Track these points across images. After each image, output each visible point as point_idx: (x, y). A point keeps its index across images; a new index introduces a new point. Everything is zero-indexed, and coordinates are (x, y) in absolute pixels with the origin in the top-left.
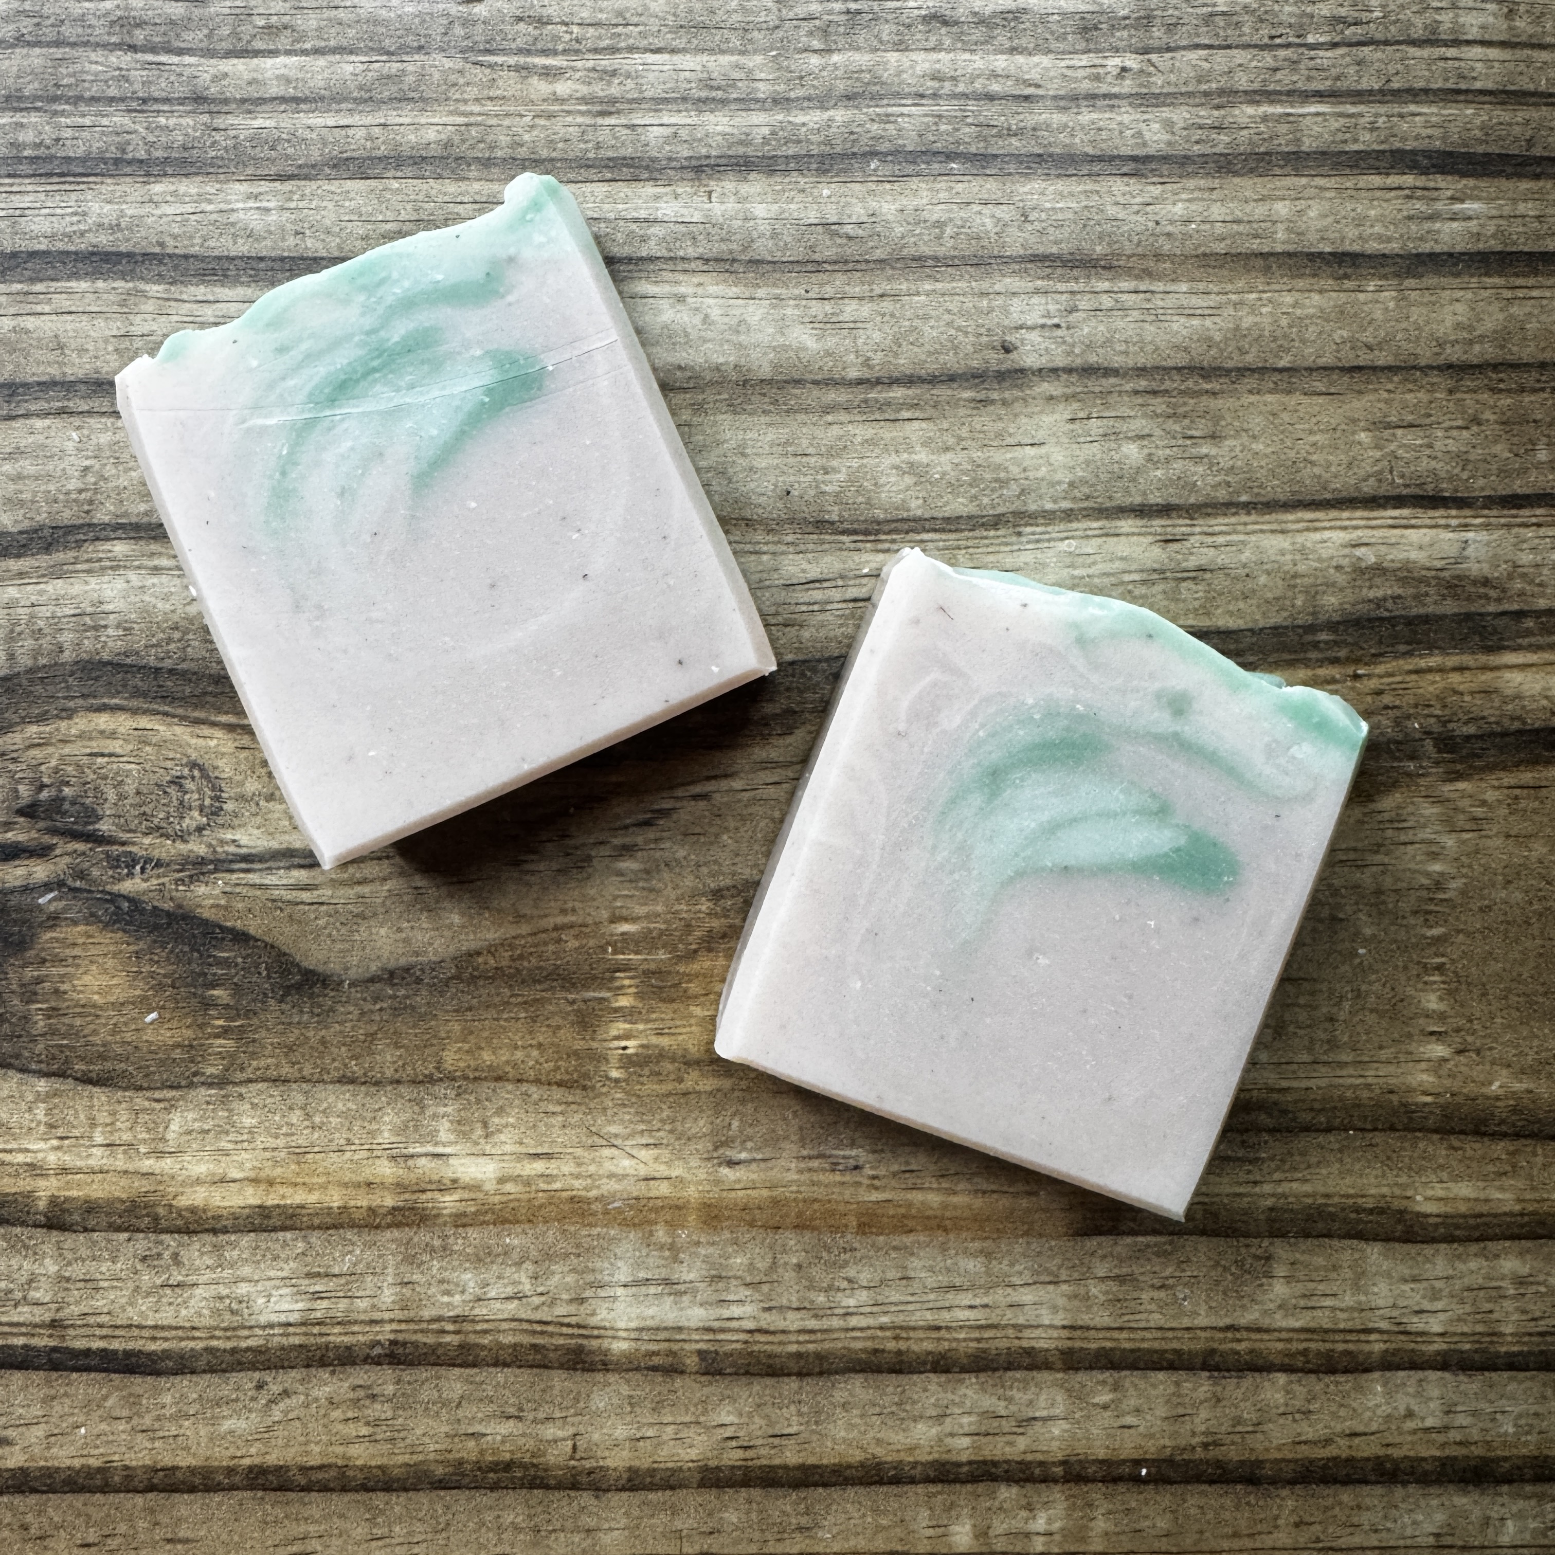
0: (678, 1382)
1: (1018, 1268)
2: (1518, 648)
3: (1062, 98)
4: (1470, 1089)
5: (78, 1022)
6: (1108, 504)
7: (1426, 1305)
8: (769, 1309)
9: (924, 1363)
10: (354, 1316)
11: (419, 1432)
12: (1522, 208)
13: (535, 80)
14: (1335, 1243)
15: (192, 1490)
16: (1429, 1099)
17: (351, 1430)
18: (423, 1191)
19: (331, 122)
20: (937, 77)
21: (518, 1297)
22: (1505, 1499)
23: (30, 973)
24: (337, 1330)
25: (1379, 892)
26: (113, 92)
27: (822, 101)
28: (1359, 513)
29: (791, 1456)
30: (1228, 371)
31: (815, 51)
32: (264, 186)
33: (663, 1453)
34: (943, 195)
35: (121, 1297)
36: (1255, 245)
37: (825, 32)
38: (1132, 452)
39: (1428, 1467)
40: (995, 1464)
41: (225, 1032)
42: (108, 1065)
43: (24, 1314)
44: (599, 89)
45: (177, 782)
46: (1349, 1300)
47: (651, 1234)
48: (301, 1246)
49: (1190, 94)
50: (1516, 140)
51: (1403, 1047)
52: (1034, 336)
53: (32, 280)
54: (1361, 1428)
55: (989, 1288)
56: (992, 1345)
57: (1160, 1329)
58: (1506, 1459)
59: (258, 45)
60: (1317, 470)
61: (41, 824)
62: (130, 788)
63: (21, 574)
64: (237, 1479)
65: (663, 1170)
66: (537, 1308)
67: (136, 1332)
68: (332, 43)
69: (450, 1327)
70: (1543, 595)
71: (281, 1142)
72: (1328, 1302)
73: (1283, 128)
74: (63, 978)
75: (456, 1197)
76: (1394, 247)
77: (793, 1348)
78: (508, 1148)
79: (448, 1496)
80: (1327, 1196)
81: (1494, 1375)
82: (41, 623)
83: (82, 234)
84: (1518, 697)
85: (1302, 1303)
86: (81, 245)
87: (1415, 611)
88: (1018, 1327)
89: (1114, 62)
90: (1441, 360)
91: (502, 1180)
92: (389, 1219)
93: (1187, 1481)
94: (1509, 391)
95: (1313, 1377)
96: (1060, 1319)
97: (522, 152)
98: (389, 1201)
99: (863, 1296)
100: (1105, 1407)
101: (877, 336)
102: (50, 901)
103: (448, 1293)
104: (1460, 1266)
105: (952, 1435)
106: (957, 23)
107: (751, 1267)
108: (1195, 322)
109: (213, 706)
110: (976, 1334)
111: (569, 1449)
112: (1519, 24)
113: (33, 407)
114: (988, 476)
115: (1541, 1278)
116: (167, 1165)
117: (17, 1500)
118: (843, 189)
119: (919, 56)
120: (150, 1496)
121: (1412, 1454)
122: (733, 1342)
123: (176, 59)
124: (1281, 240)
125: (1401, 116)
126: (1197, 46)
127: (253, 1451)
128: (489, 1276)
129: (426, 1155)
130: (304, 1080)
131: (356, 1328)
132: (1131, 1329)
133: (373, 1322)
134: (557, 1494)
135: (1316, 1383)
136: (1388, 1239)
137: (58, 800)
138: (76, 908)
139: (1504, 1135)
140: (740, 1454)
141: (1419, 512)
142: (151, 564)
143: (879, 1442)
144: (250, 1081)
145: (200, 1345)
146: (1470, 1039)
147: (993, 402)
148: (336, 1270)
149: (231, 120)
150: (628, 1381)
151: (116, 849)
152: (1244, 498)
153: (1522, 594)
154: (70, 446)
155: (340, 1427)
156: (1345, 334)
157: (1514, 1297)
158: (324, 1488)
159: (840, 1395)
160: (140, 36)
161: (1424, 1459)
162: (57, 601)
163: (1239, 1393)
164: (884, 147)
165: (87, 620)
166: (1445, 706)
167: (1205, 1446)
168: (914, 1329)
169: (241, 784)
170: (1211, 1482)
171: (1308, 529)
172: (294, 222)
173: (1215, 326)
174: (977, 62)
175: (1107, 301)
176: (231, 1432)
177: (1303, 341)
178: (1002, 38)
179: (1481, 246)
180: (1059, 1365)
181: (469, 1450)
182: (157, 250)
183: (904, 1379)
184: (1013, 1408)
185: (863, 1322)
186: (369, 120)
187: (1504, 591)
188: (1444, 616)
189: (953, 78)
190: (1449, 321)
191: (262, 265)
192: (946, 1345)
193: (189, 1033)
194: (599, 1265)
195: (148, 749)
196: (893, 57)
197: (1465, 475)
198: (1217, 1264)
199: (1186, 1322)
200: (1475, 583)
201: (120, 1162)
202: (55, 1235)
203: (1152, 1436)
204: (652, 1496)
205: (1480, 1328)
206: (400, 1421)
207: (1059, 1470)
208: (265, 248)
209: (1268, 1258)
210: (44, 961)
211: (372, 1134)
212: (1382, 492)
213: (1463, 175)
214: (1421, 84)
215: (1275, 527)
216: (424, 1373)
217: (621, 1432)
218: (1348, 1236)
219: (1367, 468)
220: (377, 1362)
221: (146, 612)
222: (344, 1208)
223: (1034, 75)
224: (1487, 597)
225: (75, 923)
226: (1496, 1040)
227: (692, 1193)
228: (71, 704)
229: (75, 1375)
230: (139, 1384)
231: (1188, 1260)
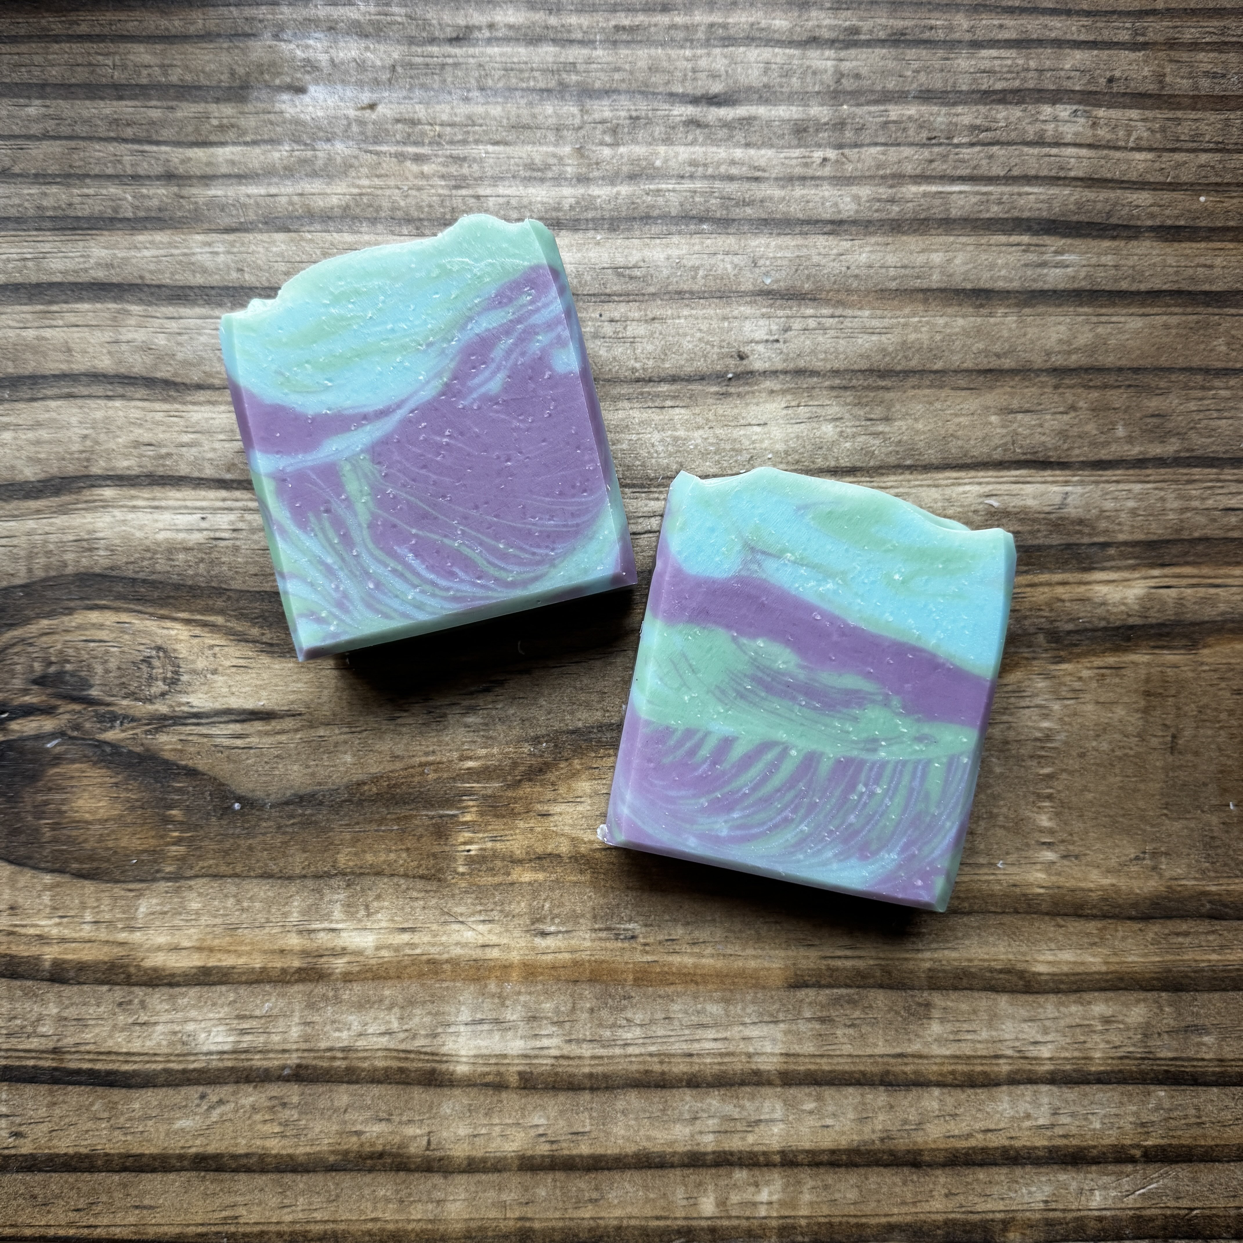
0: (504, 1095)
1: (749, 1011)
2: (1103, 569)
3: (781, 179)
4: (1071, 884)
5: (74, 833)
6: (812, 466)
7: (1039, 1038)
8: (570, 1041)
9: (681, 1080)
10: (269, 1047)
11: (317, 1130)
12: (1104, 259)
13: (408, 163)
14: (976, 994)
15: (154, 1170)
16: (1042, 891)
17: (268, 1128)
18: (321, 956)
19: (263, 191)
20: (693, 163)
21: (388, 1033)
22: (1094, 1176)
23: (40, 798)
24: (257, 1057)
25: (1006, 742)
26: (110, 171)
27: (612, 179)
28: (991, 473)
29: (584, 1149)
30: (898, 373)
31: (607, 145)
32: (215, 237)
33: (493, 1146)
34: (697, 248)
35: (104, 1030)
36: (918, 283)
37: (614, 131)
38: (828, 430)
39: (1041, 1154)
40: (732, 1154)
41: (178, 842)
42: (95, 865)
43: (34, 1043)
44: (453, 170)
45: (147, 660)
46: (985, 1034)
47: (486, 986)
48: (232, 996)
49: (872, 177)
50: (1100, 212)
51: (1024, 854)
52: (761, 348)
53: (51, 303)
54: (992, 1127)
55: (728, 1026)
56: (729, 1068)
57: (850, 1056)
58: (1095, 1147)
59: (213, 138)
60: (960, 443)
61: (49, 691)
62: (113, 664)
63: (38, 511)
64: (186, 1163)
65: (494, 939)
66: (403, 1041)
67: (114, 1057)
68: (266, 137)
69: (339, 1055)
70: (1121, 531)
71: (219, 921)
72: (969, 1037)
73: (937, 202)
74: (63, 802)
75: (345, 960)
76: (1016, 285)
77: (587, 1070)
78: (384, 924)
79: (339, 1177)
80: (970, 960)
81: (1087, 1088)
82: (51, 547)
83: (86, 270)
84: (1104, 604)
85: (951, 1037)
86: (84, 278)
87: (1030, 542)
88: (749, 1055)
89: (818, 155)
90: (1048, 365)
91: (378, 948)
92: (296, 976)
93: (868, 1165)
94: (1096, 387)
95: (959, 1091)
96: (779, 1049)
97: (399, 214)
98: (297, 963)
99: (638, 1032)
100: (811, 1112)
101: (650, 348)
102: (56, 746)
103: (338, 1030)
104: (1062, 1009)
105: (701, 1133)
106: (707, 126)
107: (557, 1011)
108: (874, 338)
109: (174, 606)
110: (719, 1060)
111: (424, 1142)
112: (1100, 132)
113: (49, 392)
114: (728, 447)
115: (1120, 1018)
116: (137, 937)
117: (28, 1177)
118: (627, 242)
119: (681, 149)
120: (123, 1174)
121: (1028, 1144)
122: (545, 1064)
123: (155, 148)
124: (935, 280)
125: (1020, 194)
126: (876, 144)
127: (198, 1142)
128: (368, 1019)
129: (324, 930)
130: (237, 875)
131: (271, 1055)
132: (829, 1056)
133: (284, 1051)
134: (417, 1175)
135: (962, 1095)
136: (1012, 991)
137: (60, 674)
138: (74, 751)
139: (1094, 917)
140: (547, 1147)
141: (1032, 472)
142: (131, 504)
143: (649, 1138)
144: (196, 876)
145: (160, 1067)
146: (1071, 847)
147: (730, 394)
148: (257, 1013)
149: (194, 191)
150: (468, 1095)
151: (102, 709)
152: (908, 462)
153: (1106, 531)
154: (74, 420)
155: (259, 1126)
156: (981, 346)
157: (1101, 1032)
158: (249, 1170)
159: (620, 1104)
160: (129, 132)
161: (1036, 1148)
162: (63, 530)
163: (906, 1103)
164: (656, 213)
165: (85, 544)
166: (1052, 610)
167: (882, 1140)
168: (674, 1055)
169: (193, 662)
170: (886, 1166)
171: (953, 484)
172: (236, 262)
173: (889, 341)
174: (721, 153)
175: (812, 323)
176: (182, 1130)
177: (952, 352)
178: (739, 136)
179: (1076, 286)
180: (778, 1082)
181: (352, 1144)
182: (139, 281)
183: (667, 1093)
184: (745, 1113)
185: (637, 1050)
186: (290, 190)
187: (1094, 528)
188: (1051, 547)
189: (705, 165)
190: (1054, 337)
191: (213, 292)
192: (696, 1068)
193: (153, 842)
194: (447, 1009)
195: (127, 637)
196: (662, 149)
197: (1066, 446)
198: (891, 1010)
199: (869, 1051)
200: (1073, 522)
201: (103, 935)
202: (57, 987)
203: (844, 1133)
204: (484, 1177)
205: (1076, 1054)
206: (303, 1122)
207: (777, 1158)
208: (215, 280)
209: (928, 1005)
210: (50, 789)
211: (285, 915)
212: (1007, 458)
213: (1064, 236)
214: (1033, 172)
215: (929, 482)
216: (320, 1088)
217: (463, 1131)
218: (985, 989)
219: (997, 441)
220: (287, 1079)
221: (126, 538)
222: (264, 969)
223: (762, 163)
224: (1080, 532)
225: (73, 761)
226: (1089, 848)
227: (515, 957)
228: (72, 604)
229: (70, 1088)
230: (117, 1094)
231: (871, 1007)
